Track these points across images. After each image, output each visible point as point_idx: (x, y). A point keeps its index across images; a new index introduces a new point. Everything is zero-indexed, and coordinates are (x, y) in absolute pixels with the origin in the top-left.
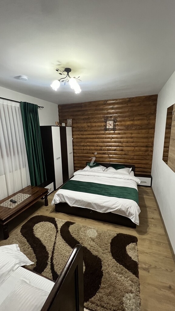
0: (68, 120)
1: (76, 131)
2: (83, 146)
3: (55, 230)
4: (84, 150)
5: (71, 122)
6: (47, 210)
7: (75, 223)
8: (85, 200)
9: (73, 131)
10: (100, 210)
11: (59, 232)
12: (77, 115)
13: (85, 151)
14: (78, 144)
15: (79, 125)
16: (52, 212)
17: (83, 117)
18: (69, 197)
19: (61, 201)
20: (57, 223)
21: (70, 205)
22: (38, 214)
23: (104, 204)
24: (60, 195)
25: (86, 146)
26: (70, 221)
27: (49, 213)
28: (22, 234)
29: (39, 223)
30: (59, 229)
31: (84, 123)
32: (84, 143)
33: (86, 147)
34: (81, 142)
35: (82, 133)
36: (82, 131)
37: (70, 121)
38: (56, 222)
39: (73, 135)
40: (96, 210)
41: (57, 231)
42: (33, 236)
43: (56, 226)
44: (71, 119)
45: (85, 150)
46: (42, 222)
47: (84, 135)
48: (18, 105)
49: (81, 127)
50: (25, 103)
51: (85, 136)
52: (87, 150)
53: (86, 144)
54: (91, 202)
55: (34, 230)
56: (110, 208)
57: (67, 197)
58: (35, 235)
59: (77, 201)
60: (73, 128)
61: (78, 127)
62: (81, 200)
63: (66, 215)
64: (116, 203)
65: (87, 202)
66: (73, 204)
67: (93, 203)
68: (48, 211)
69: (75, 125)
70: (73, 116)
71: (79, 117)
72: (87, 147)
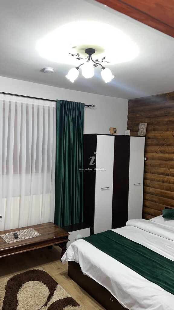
0: (140, 124)
1: (152, 145)
2: (163, 174)
3: (45, 300)
4: (163, 181)
5: (145, 129)
6: (59, 268)
7: (79, 305)
8: (102, 270)
9: (146, 145)
10: (123, 301)
11: (48, 306)
12: (156, 117)
13: (166, 184)
14: (154, 170)
15: (158, 134)
16: (62, 274)
17: (166, 120)
18: (83, 255)
19: (74, 258)
20: (55, 292)
21: (83, 271)
22: (44, 269)
23: (131, 291)
24: (75, 247)
25: (168, 175)
26: (74, 299)
27: (57, 273)
28: (6, 286)
29: (34, 281)
30: (50, 303)
31: (168, 130)
32: (164, 169)
33: (167, 177)
34: (160, 166)
35: (162, 148)
36: (163, 145)
37: (143, 128)
38: (55, 290)
39: (146, 152)
40: (117, 298)
41: (46, 305)
42: (15, 293)
43: (51, 295)
44: (146, 124)
45: (167, 182)
46: (38, 282)
47: (167, 153)
48: (54, 104)
49: (161, 138)
50: (63, 101)
51: (167, 156)
52: (169, 183)
53: (168, 171)
54: (110, 277)
55: (22, 289)
56: (138, 303)
57: (81, 254)
58: (18, 295)
59: (93, 267)
60: (147, 138)
61: (155, 138)
62: (98, 267)
63: (78, 287)
64: (153, 296)
65: (105, 275)
66: (87, 271)
67: (112, 280)
68: (59, 270)
69: (151, 134)
70: (149, 117)
71: (160, 120)
72: (170, 177)
